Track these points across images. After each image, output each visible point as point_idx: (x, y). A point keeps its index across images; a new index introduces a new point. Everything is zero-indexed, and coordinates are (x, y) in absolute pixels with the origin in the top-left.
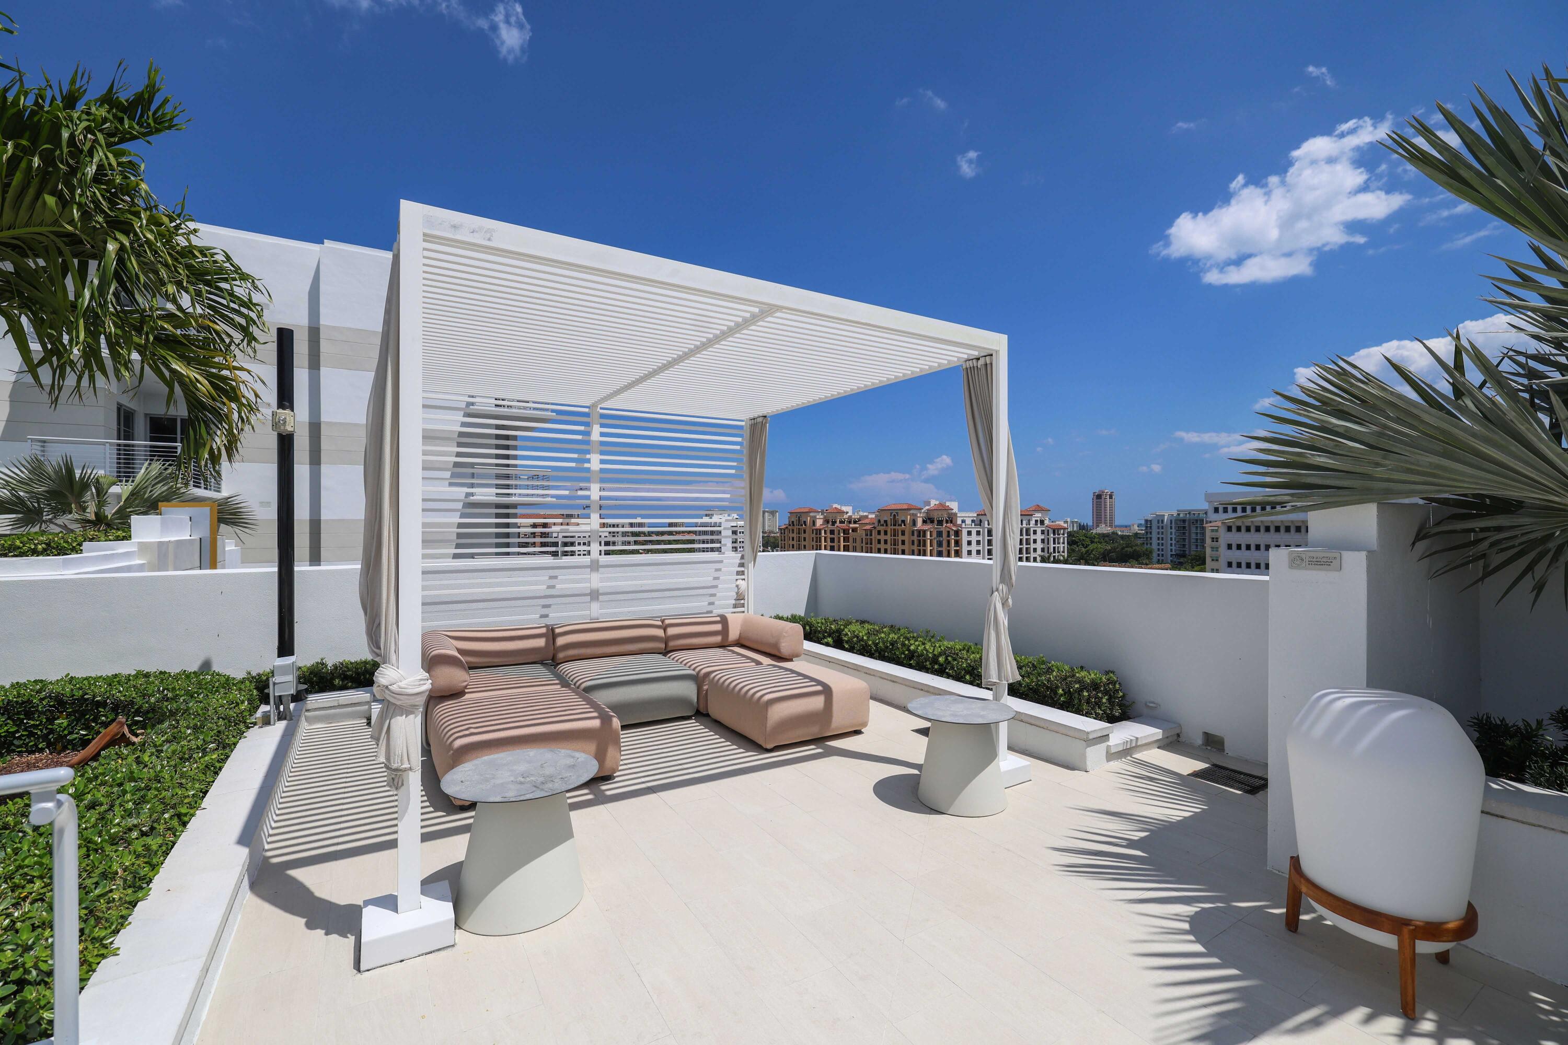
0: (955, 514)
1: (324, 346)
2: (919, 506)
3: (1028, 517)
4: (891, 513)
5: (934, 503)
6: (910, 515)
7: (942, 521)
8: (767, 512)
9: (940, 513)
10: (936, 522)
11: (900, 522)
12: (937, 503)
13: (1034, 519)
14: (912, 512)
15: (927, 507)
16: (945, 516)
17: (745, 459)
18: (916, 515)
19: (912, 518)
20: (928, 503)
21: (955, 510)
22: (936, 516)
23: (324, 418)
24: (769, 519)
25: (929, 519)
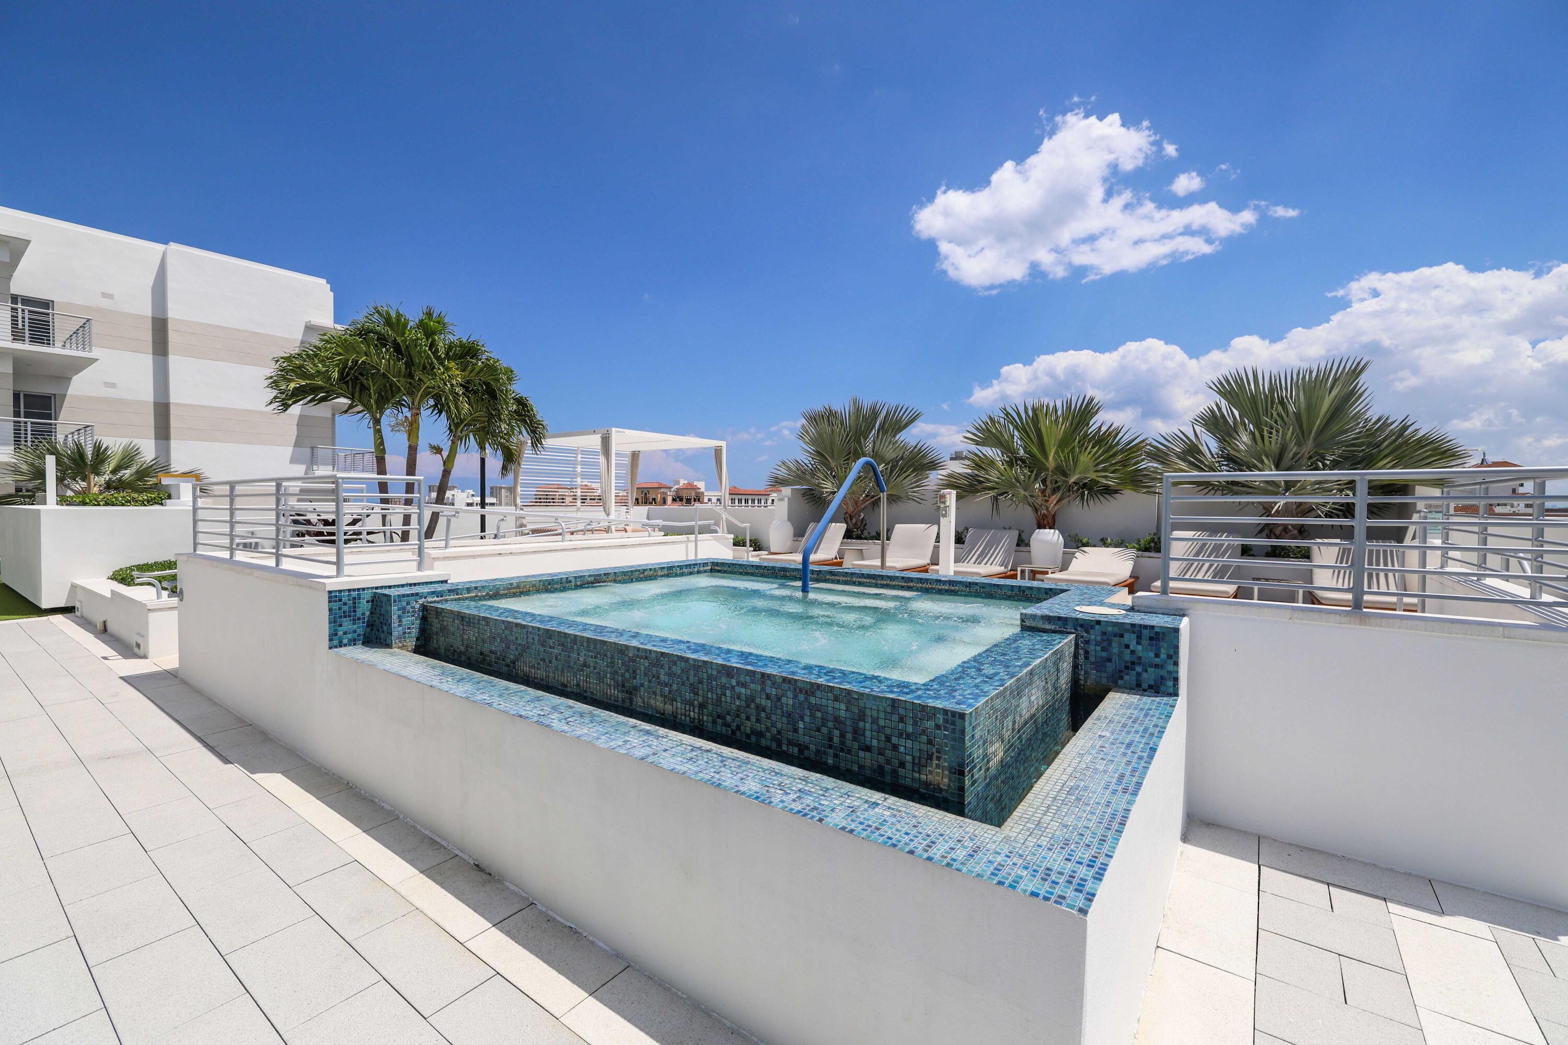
0: (703, 493)
1: (172, 336)
2: (669, 485)
3: (766, 497)
4: (642, 491)
5: (683, 482)
6: (661, 493)
7: (690, 499)
8: (504, 488)
9: (689, 491)
10: (684, 500)
11: (651, 500)
12: (686, 482)
13: (771, 499)
14: (662, 490)
15: (677, 486)
16: (693, 495)
17: (629, 467)
18: (666, 493)
19: (663, 496)
20: (678, 483)
21: (703, 490)
22: (684, 495)
23: (173, 399)
24: (507, 496)
25: (678, 497)
